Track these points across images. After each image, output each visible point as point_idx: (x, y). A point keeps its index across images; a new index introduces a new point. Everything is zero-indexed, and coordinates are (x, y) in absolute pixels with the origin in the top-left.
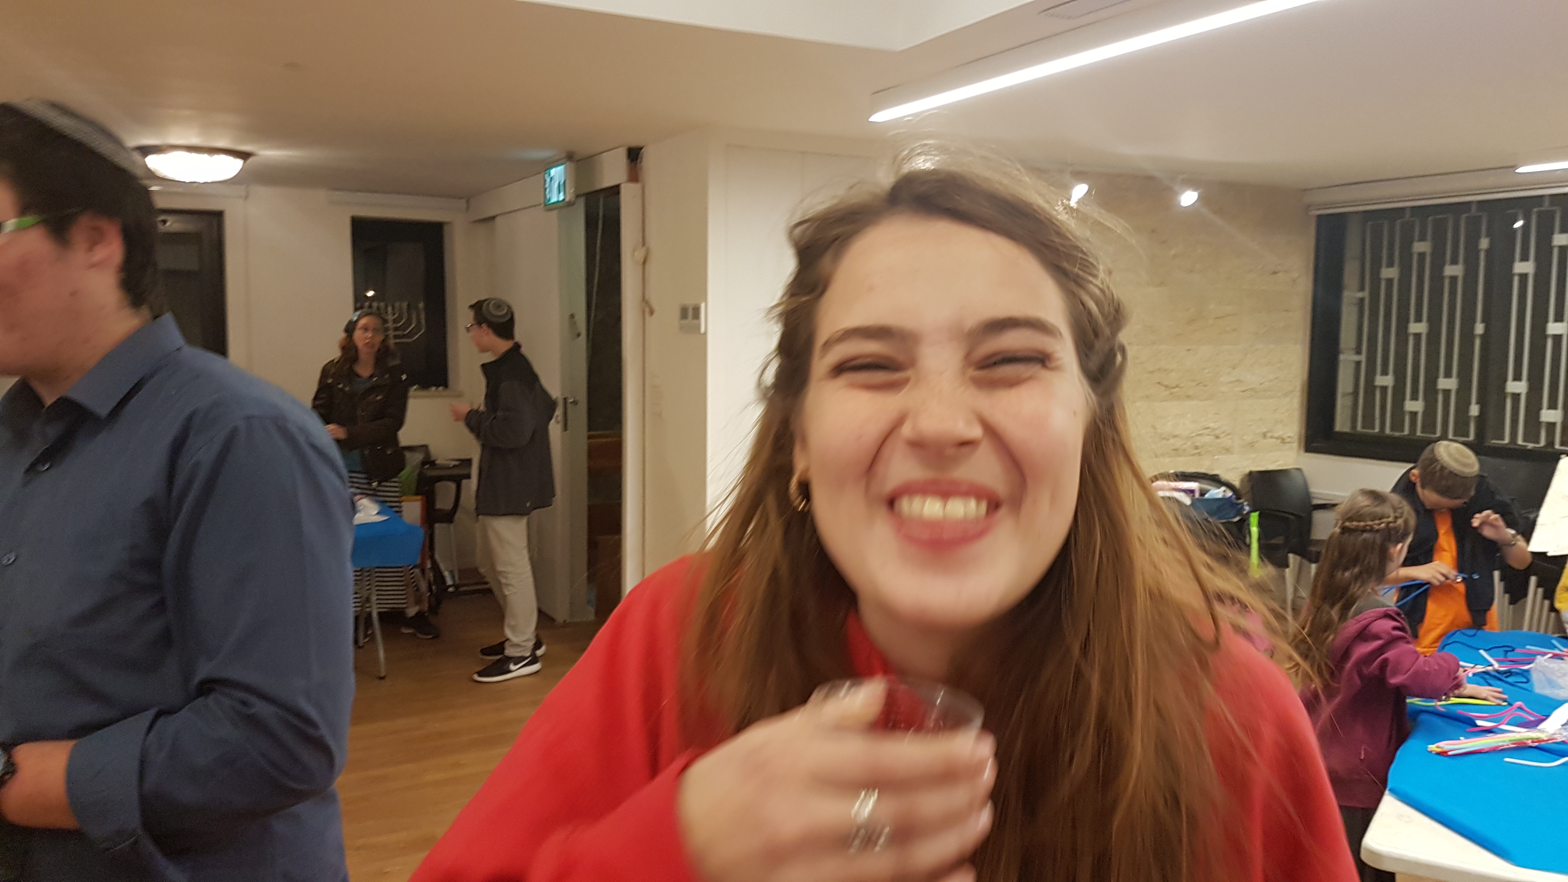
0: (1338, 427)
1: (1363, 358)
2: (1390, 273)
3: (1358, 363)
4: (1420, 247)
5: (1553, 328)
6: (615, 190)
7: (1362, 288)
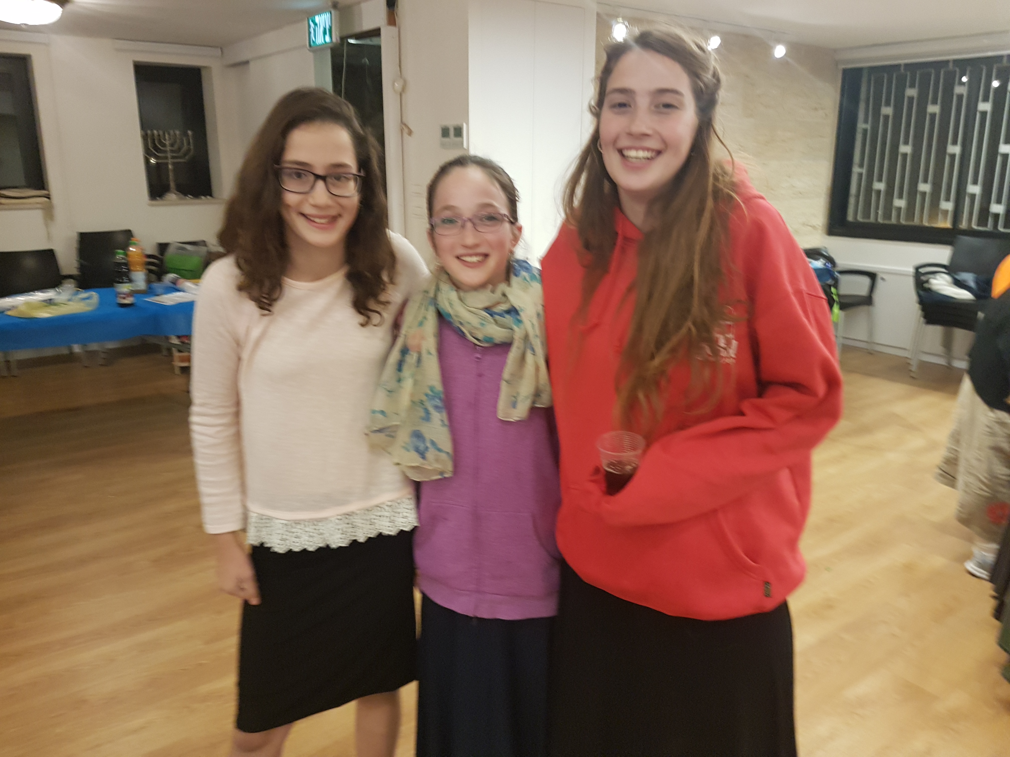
0: (850, 218)
1: (864, 171)
2: (887, 111)
3: (860, 175)
4: (911, 92)
5: (1004, 148)
6: (376, 33)
7: (866, 121)
